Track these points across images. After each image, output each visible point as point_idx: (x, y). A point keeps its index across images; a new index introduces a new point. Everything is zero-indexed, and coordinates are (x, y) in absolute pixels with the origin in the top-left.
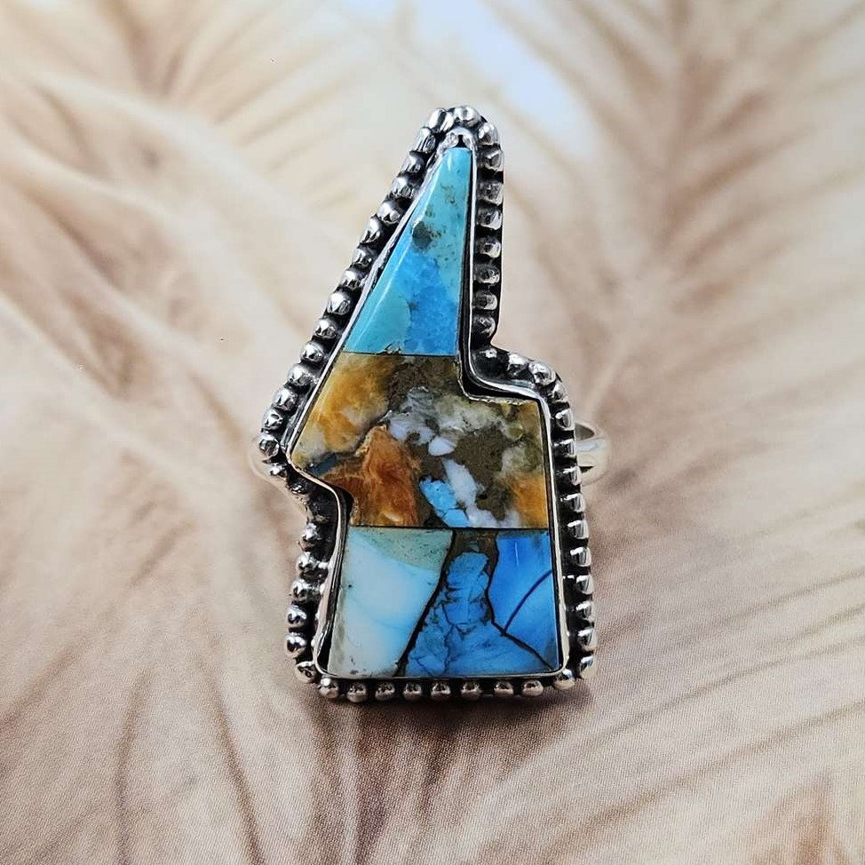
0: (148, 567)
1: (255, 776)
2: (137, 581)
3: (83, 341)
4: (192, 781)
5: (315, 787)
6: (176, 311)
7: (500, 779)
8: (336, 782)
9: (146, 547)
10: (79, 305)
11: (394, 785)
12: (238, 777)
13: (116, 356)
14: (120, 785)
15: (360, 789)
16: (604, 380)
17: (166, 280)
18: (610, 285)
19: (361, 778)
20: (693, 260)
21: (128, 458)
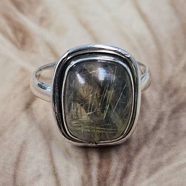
0: (28, 106)
3: (9, 31)
4: (39, 176)
5: (82, 179)
6: (42, 20)
7: (148, 177)
8: (90, 177)
10: (8, 18)
11: (111, 178)
12: (56, 175)
13: (20, 35)
14: (15, 176)
15: (98, 179)
17: (39, 10)
19: (99, 175)
21: (23, 70)
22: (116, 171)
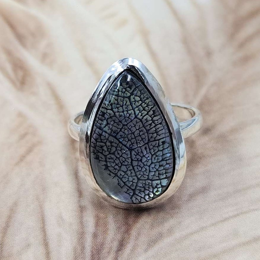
0: (22, 158)
1: (53, 245)
2: (17, 164)
4: (28, 246)
5: (75, 250)
6: (45, 57)
7: (146, 251)
8: (83, 248)
9: (22, 150)
10: (9, 53)
11: (105, 251)
12: (46, 244)
13: (20, 73)
15: (92, 252)
16: (203, 92)
17: (42, 44)
18: (209, 54)
20: (242, 45)
21: (20, 115)
22: (112, 242)
